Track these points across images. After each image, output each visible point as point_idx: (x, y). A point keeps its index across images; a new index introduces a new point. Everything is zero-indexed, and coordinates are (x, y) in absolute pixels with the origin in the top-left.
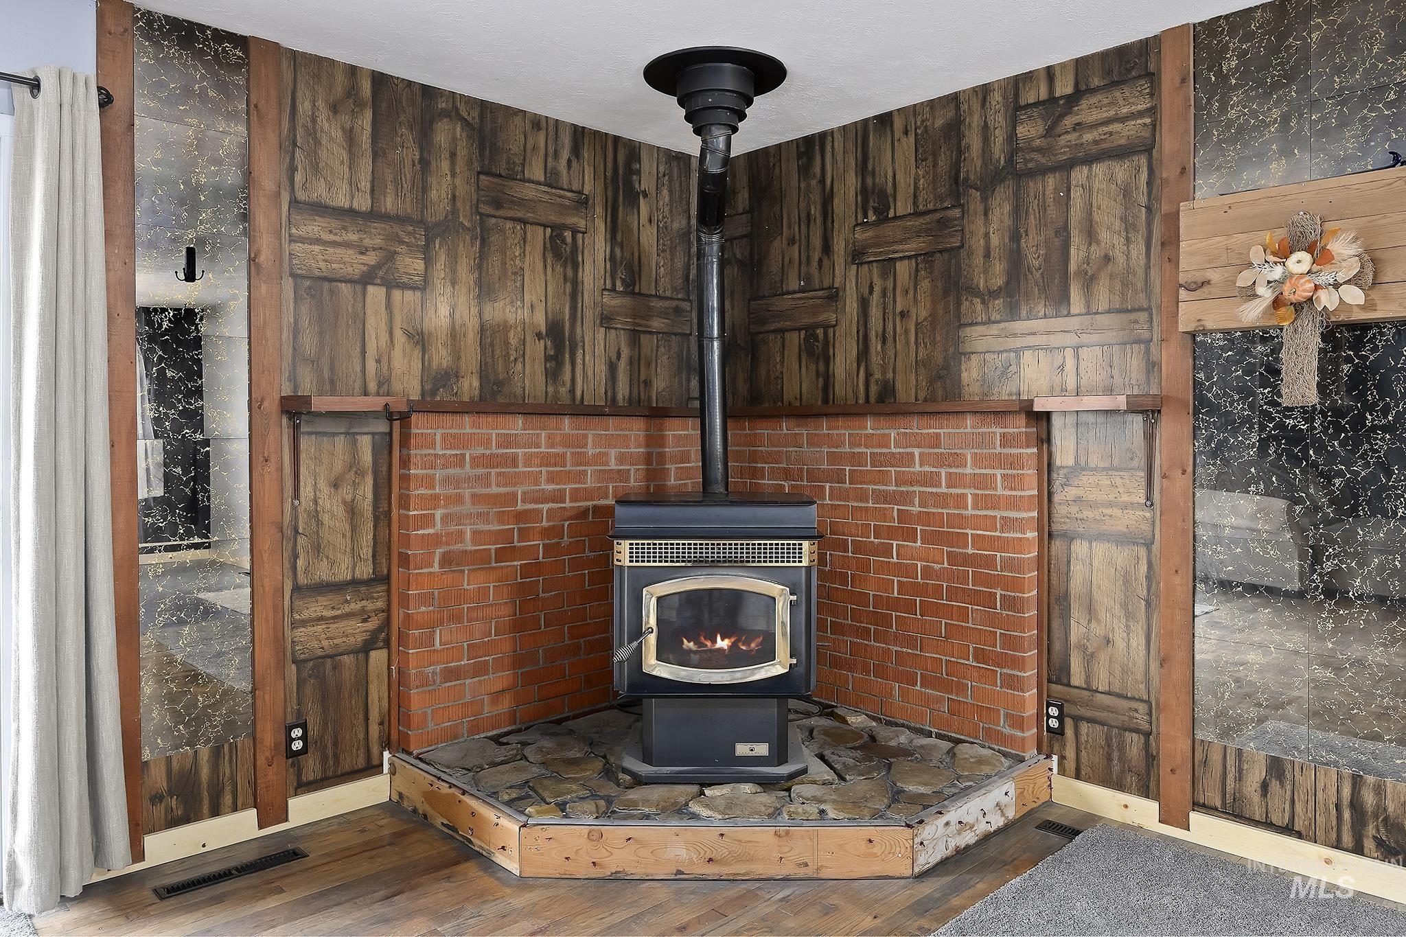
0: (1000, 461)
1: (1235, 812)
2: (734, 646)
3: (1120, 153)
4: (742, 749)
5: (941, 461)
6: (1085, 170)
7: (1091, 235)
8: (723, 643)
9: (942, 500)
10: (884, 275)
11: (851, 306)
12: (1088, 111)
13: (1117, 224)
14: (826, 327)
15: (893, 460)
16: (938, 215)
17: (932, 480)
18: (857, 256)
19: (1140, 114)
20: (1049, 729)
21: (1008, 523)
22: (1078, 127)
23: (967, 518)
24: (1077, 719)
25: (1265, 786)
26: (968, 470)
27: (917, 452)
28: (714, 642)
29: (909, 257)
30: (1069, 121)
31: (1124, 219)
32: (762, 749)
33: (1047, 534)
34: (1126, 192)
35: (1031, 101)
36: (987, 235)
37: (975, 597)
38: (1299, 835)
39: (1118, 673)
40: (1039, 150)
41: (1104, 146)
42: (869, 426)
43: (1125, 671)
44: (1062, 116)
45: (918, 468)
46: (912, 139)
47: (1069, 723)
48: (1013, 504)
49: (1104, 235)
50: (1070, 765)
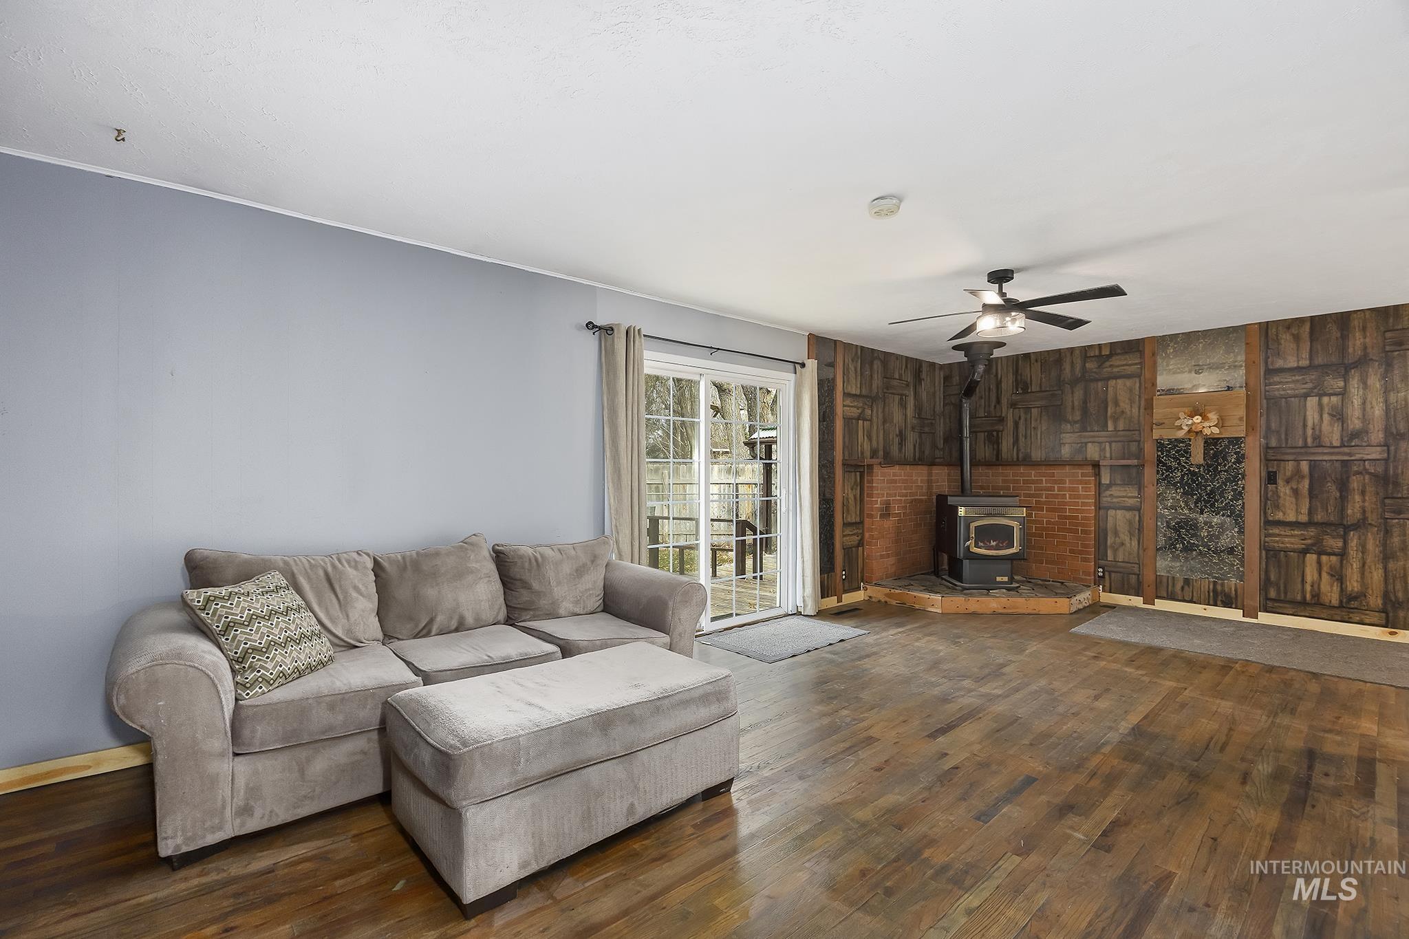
0: (1081, 482)
1: (1172, 597)
2: (996, 545)
3: (1128, 377)
4: (999, 579)
5: (1055, 482)
6: (1114, 381)
7: (1116, 404)
8: (993, 543)
9: (1056, 496)
10: (1026, 413)
11: (1010, 424)
12: (1116, 361)
13: (1127, 401)
14: (998, 432)
15: (1034, 482)
16: (1051, 393)
17: (1052, 489)
18: (1013, 405)
19: (1136, 364)
20: (1099, 576)
21: (1084, 504)
22: (1111, 366)
23: (1066, 502)
24: (1110, 572)
25: (1183, 588)
26: (1067, 485)
27: (1044, 479)
28: (990, 543)
29: (1038, 407)
30: (1108, 364)
31: (1130, 399)
32: (1006, 579)
33: (1099, 507)
34: (1131, 390)
35: (1092, 355)
36: (1073, 402)
37: (1070, 531)
38: (1195, 603)
39: (1127, 554)
40: (1095, 372)
41: (1123, 373)
42: (1022, 469)
43: (1130, 554)
44: (1105, 362)
45: (1044, 485)
46: (1039, 363)
47: (1106, 573)
48: (1087, 497)
49: (1122, 404)
50: (1107, 588)
